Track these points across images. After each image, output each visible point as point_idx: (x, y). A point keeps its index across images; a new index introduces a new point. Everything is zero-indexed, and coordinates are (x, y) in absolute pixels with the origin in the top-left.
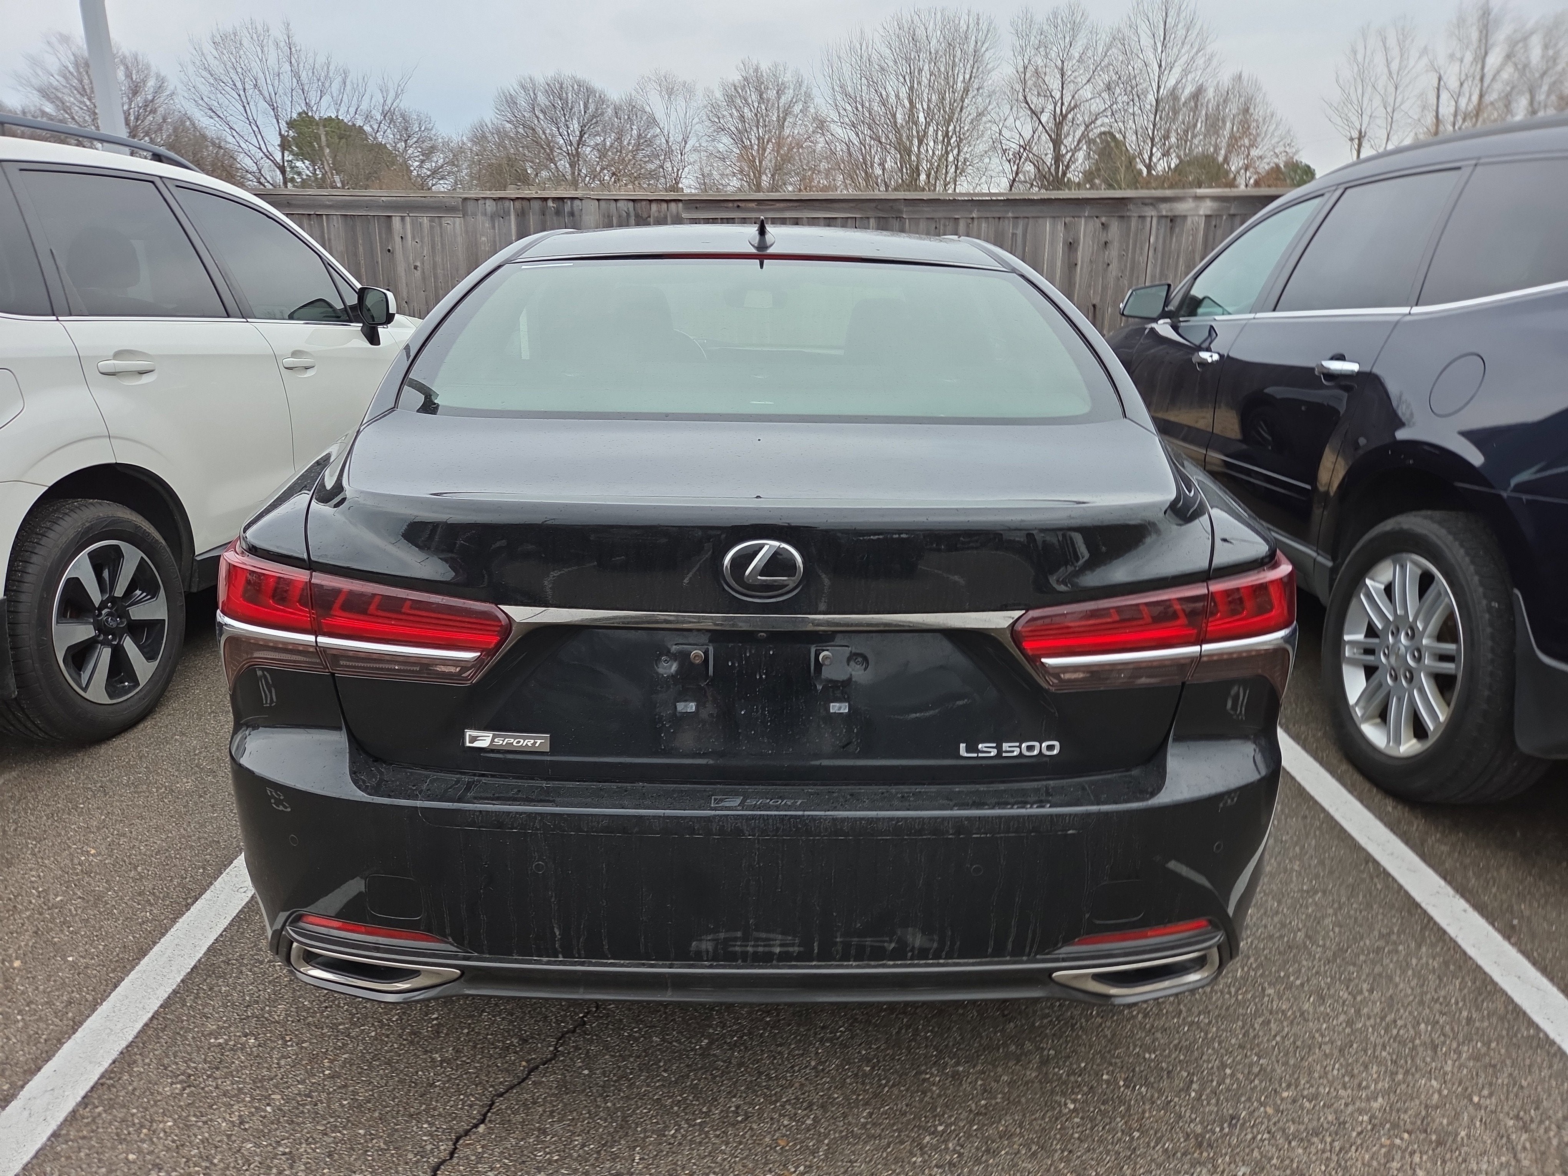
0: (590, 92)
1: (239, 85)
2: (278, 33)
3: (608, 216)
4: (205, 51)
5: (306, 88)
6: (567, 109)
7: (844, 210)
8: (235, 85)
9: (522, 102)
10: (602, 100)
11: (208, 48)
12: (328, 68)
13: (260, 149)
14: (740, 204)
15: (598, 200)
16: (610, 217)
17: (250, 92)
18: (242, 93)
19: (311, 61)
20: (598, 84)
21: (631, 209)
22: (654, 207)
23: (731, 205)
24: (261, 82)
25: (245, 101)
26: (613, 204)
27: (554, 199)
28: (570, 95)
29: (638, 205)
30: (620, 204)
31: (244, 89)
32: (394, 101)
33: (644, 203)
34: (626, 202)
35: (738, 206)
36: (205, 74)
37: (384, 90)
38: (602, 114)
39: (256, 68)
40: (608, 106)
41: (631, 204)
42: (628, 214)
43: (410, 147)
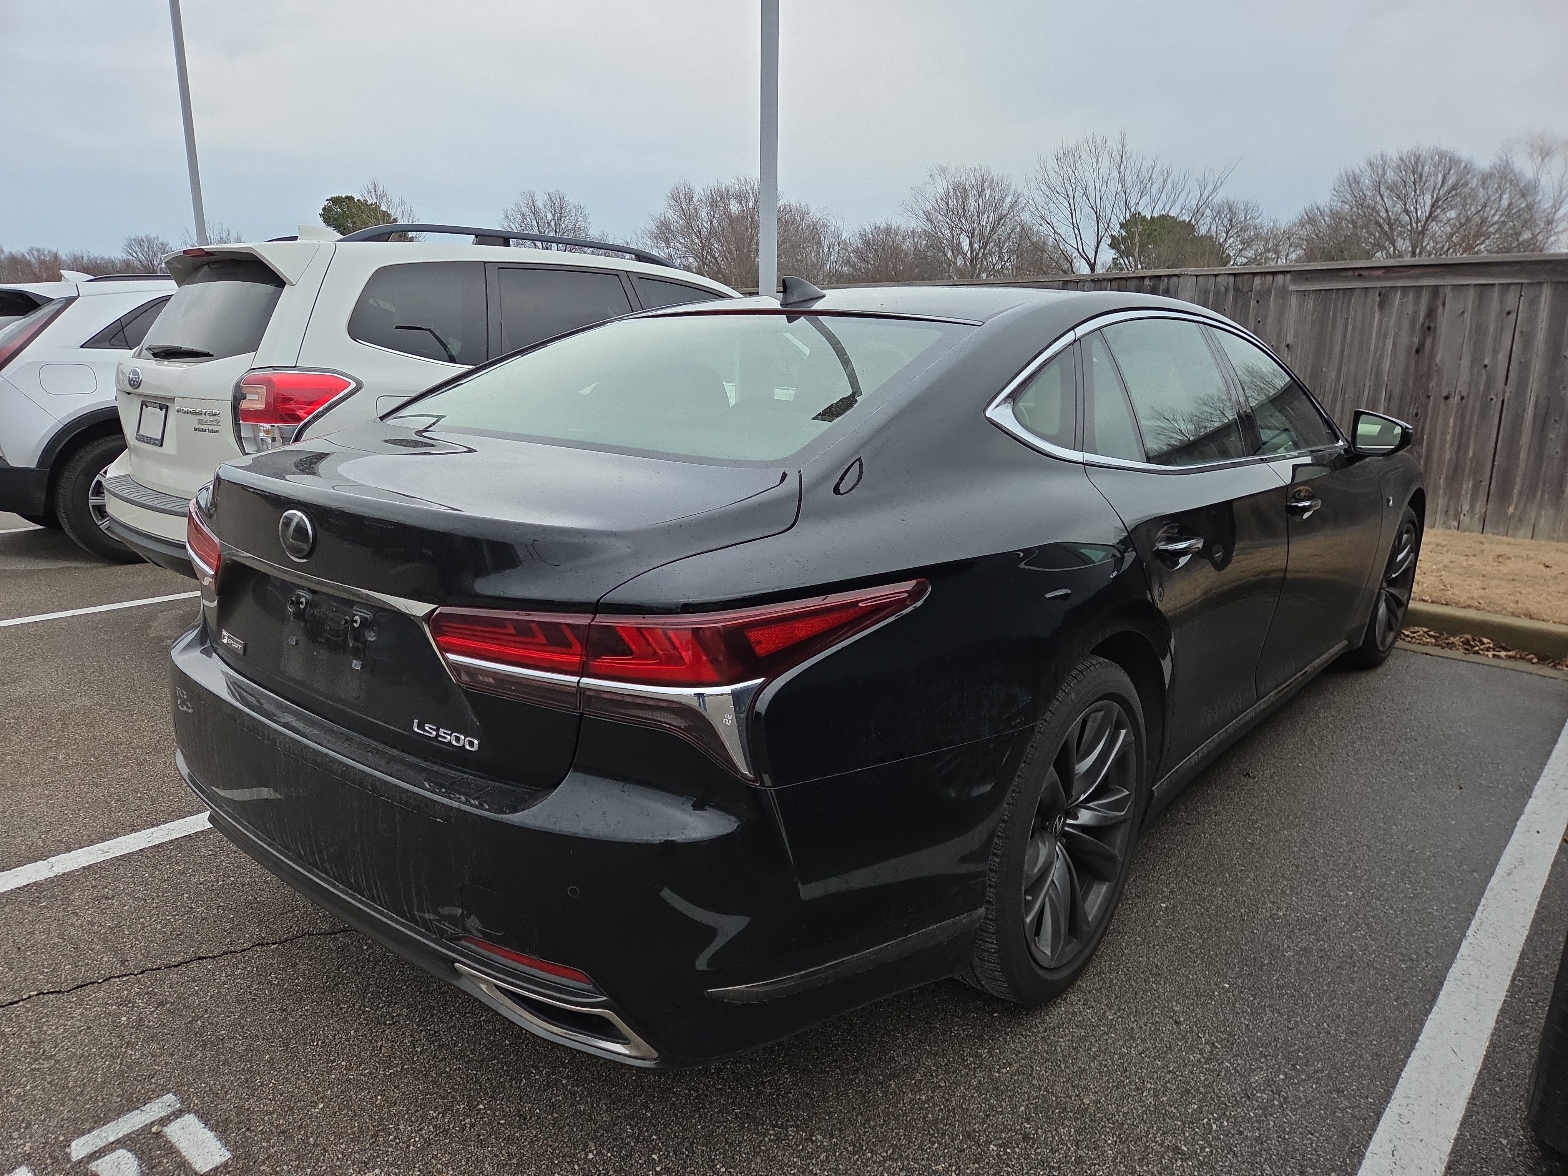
0: (1454, 161)
1: (1071, 196)
2: (1114, 144)
3: (1205, 292)
4: (1048, 168)
5: (1128, 191)
6: (1419, 180)
7: (1504, 275)
8: (1068, 195)
9: (1366, 181)
10: (1468, 169)
11: (1052, 164)
12: (1153, 171)
13: (1078, 249)
14: (1362, 272)
15: (1197, 276)
16: (1206, 292)
17: (1078, 199)
18: (1072, 201)
19: (1138, 165)
20: (1464, 153)
21: (1231, 284)
22: (1257, 280)
23: (1350, 273)
24: (1091, 191)
25: (1073, 208)
26: (1212, 279)
27: (1151, 278)
28: (1426, 168)
29: (1239, 279)
30: (1218, 279)
31: (1074, 197)
32: (1212, 193)
33: (1246, 277)
34: (1226, 277)
35: (1360, 275)
36: (1044, 187)
37: (1202, 187)
38: (1466, 184)
39: (1089, 177)
40: (1473, 177)
41: (1232, 278)
42: (1227, 290)
43: (1232, 237)
